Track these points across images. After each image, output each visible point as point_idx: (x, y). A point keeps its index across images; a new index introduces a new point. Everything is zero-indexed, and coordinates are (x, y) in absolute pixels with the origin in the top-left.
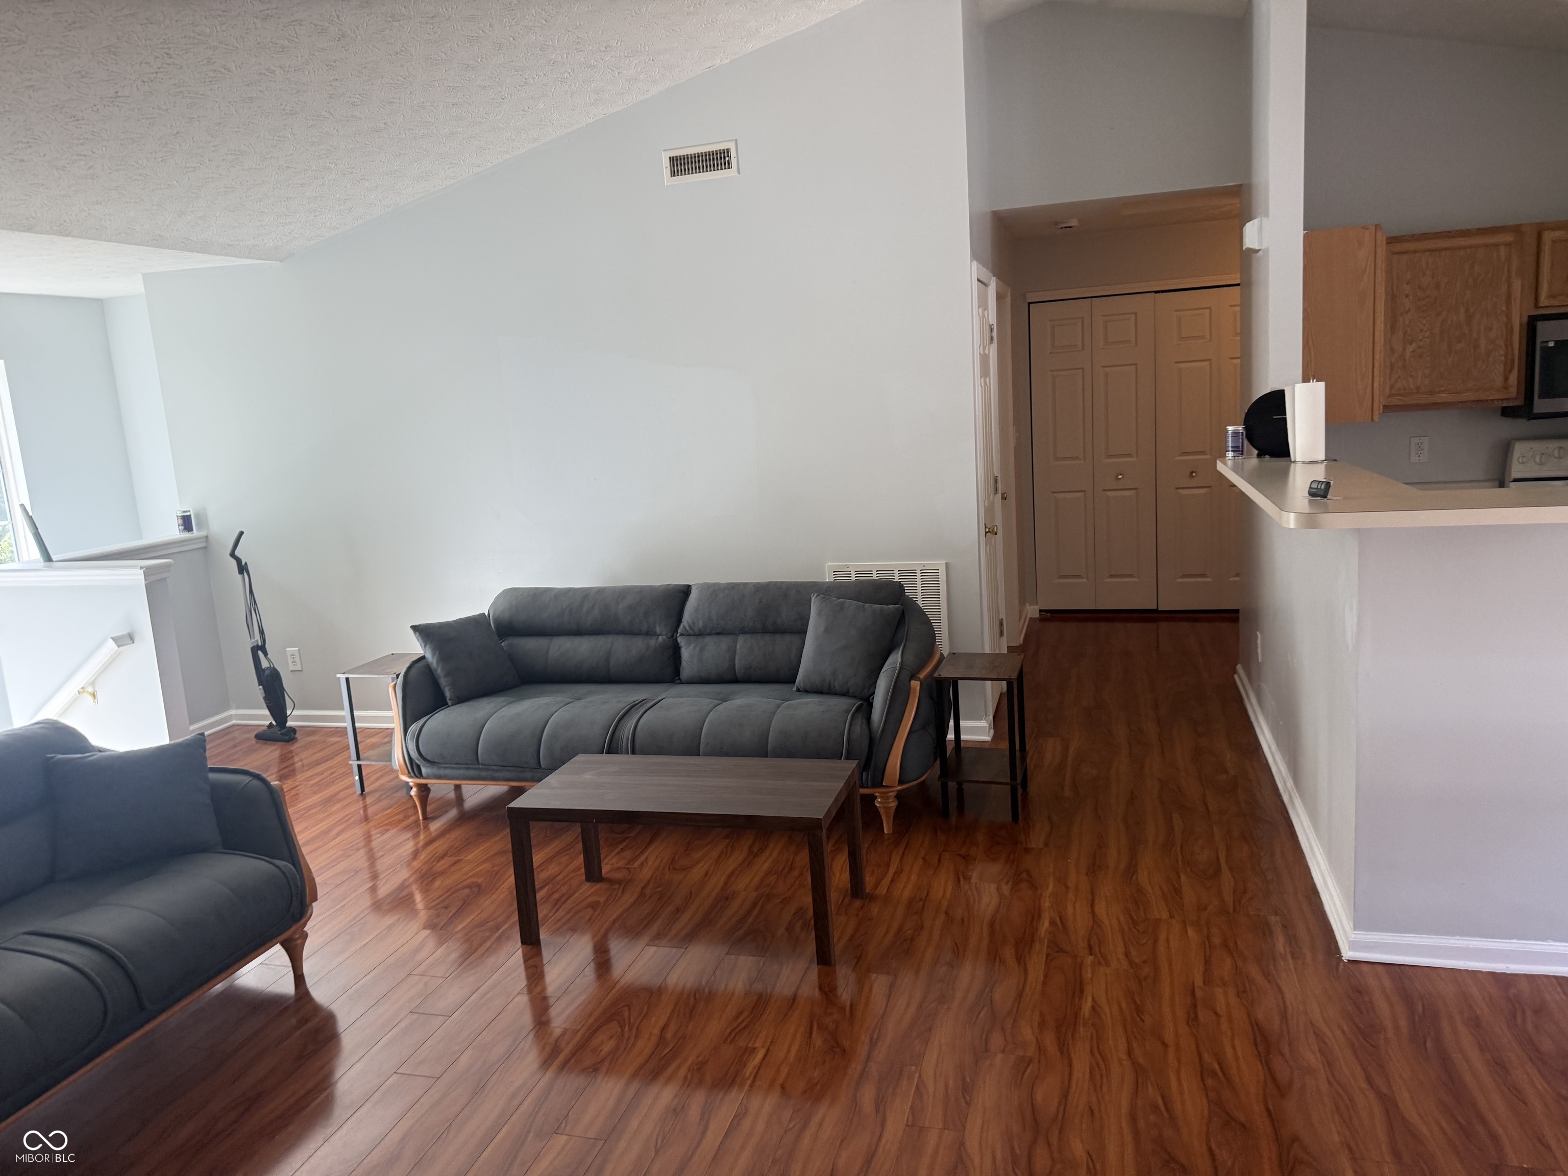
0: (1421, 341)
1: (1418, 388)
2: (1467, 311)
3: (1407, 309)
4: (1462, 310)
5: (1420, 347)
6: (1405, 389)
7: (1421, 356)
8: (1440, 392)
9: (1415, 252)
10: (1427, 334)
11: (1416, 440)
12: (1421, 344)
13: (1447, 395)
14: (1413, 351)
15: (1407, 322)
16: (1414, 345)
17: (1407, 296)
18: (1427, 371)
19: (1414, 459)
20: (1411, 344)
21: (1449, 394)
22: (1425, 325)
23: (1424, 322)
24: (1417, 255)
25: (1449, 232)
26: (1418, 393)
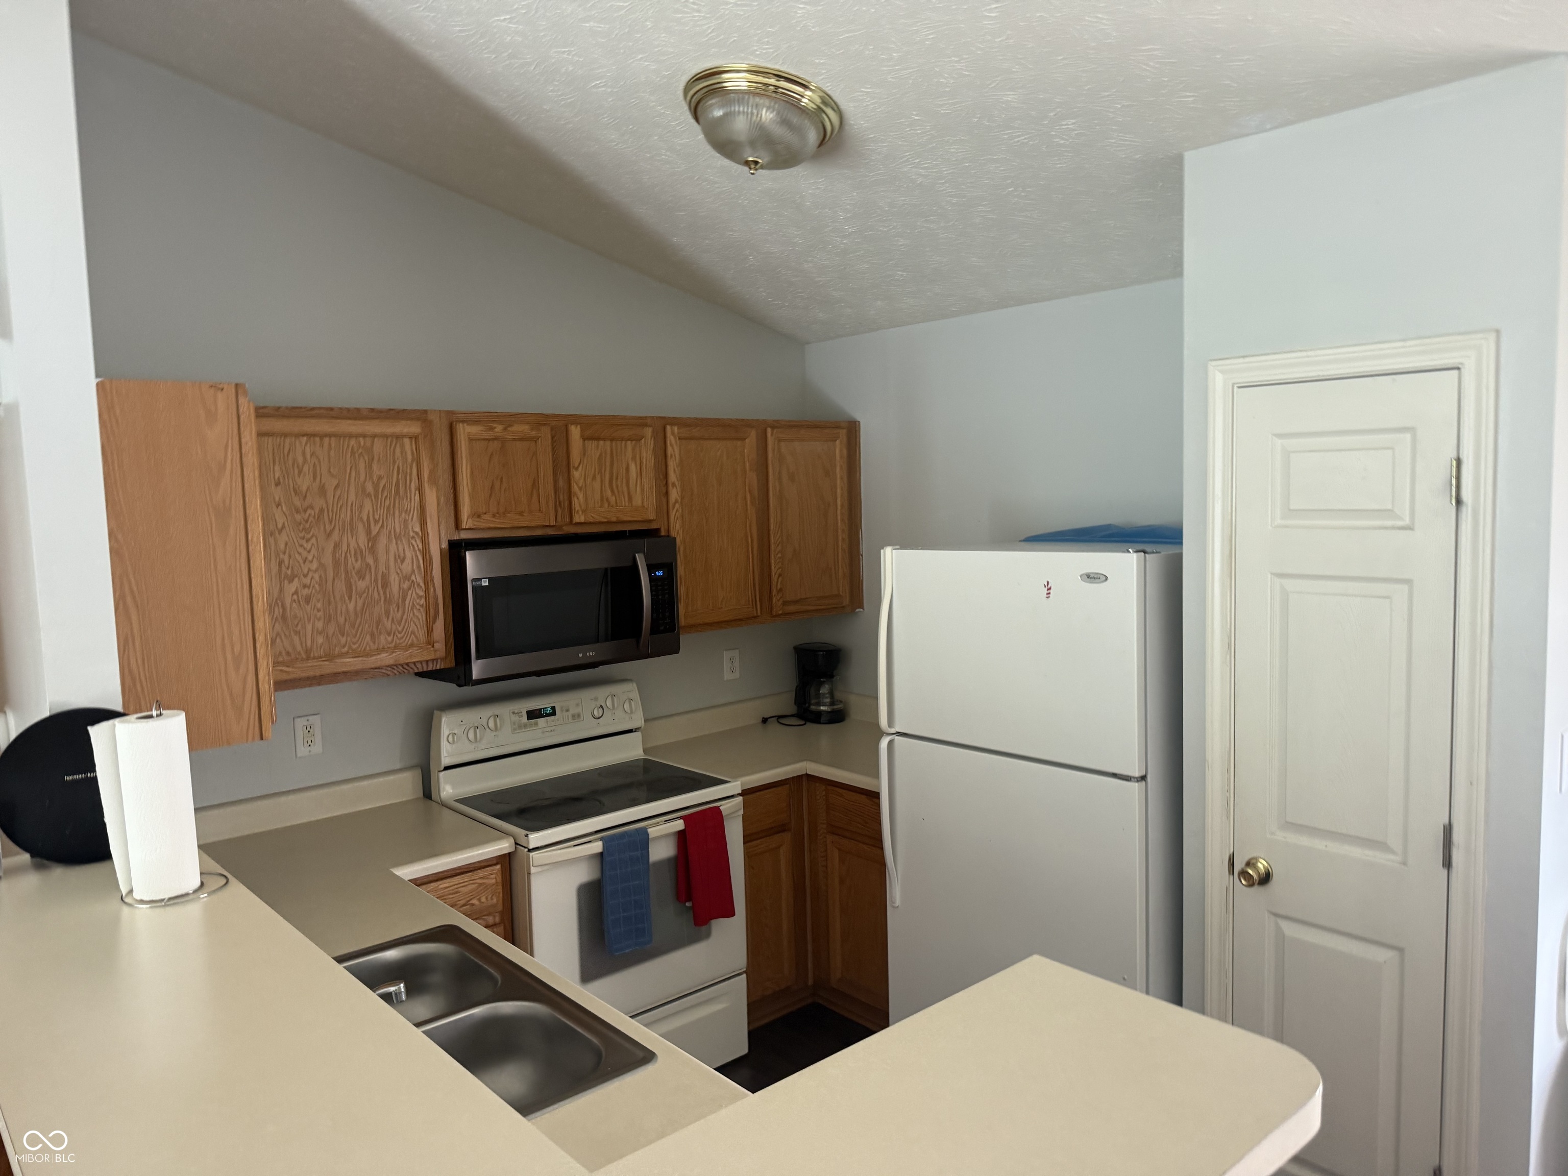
0: (305, 576)
1: (308, 651)
2: (368, 531)
3: (280, 526)
4: (361, 529)
5: (305, 586)
6: (288, 653)
7: (308, 600)
8: (342, 655)
9: (285, 435)
10: (315, 565)
11: (300, 723)
12: (307, 581)
13: (352, 659)
14: (296, 592)
15: (282, 547)
16: (296, 583)
17: (278, 505)
18: (319, 625)
19: (303, 751)
20: (291, 581)
21: (352, 657)
22: (309, 552)
23: (308, 546)
24: (288, 441)
25: (331, 409)
26: (308, 658)
